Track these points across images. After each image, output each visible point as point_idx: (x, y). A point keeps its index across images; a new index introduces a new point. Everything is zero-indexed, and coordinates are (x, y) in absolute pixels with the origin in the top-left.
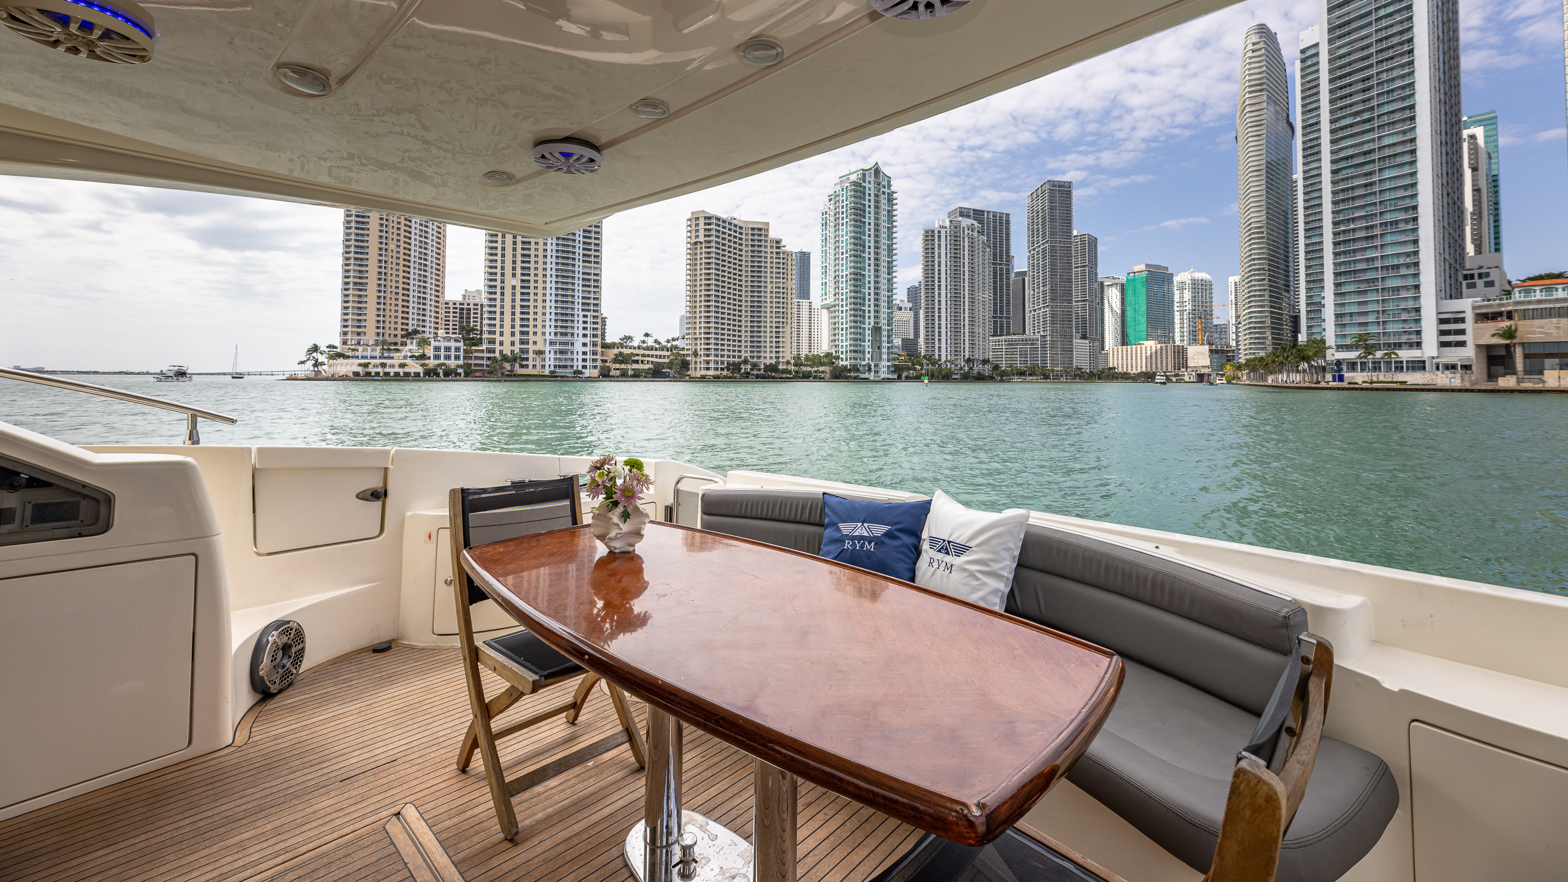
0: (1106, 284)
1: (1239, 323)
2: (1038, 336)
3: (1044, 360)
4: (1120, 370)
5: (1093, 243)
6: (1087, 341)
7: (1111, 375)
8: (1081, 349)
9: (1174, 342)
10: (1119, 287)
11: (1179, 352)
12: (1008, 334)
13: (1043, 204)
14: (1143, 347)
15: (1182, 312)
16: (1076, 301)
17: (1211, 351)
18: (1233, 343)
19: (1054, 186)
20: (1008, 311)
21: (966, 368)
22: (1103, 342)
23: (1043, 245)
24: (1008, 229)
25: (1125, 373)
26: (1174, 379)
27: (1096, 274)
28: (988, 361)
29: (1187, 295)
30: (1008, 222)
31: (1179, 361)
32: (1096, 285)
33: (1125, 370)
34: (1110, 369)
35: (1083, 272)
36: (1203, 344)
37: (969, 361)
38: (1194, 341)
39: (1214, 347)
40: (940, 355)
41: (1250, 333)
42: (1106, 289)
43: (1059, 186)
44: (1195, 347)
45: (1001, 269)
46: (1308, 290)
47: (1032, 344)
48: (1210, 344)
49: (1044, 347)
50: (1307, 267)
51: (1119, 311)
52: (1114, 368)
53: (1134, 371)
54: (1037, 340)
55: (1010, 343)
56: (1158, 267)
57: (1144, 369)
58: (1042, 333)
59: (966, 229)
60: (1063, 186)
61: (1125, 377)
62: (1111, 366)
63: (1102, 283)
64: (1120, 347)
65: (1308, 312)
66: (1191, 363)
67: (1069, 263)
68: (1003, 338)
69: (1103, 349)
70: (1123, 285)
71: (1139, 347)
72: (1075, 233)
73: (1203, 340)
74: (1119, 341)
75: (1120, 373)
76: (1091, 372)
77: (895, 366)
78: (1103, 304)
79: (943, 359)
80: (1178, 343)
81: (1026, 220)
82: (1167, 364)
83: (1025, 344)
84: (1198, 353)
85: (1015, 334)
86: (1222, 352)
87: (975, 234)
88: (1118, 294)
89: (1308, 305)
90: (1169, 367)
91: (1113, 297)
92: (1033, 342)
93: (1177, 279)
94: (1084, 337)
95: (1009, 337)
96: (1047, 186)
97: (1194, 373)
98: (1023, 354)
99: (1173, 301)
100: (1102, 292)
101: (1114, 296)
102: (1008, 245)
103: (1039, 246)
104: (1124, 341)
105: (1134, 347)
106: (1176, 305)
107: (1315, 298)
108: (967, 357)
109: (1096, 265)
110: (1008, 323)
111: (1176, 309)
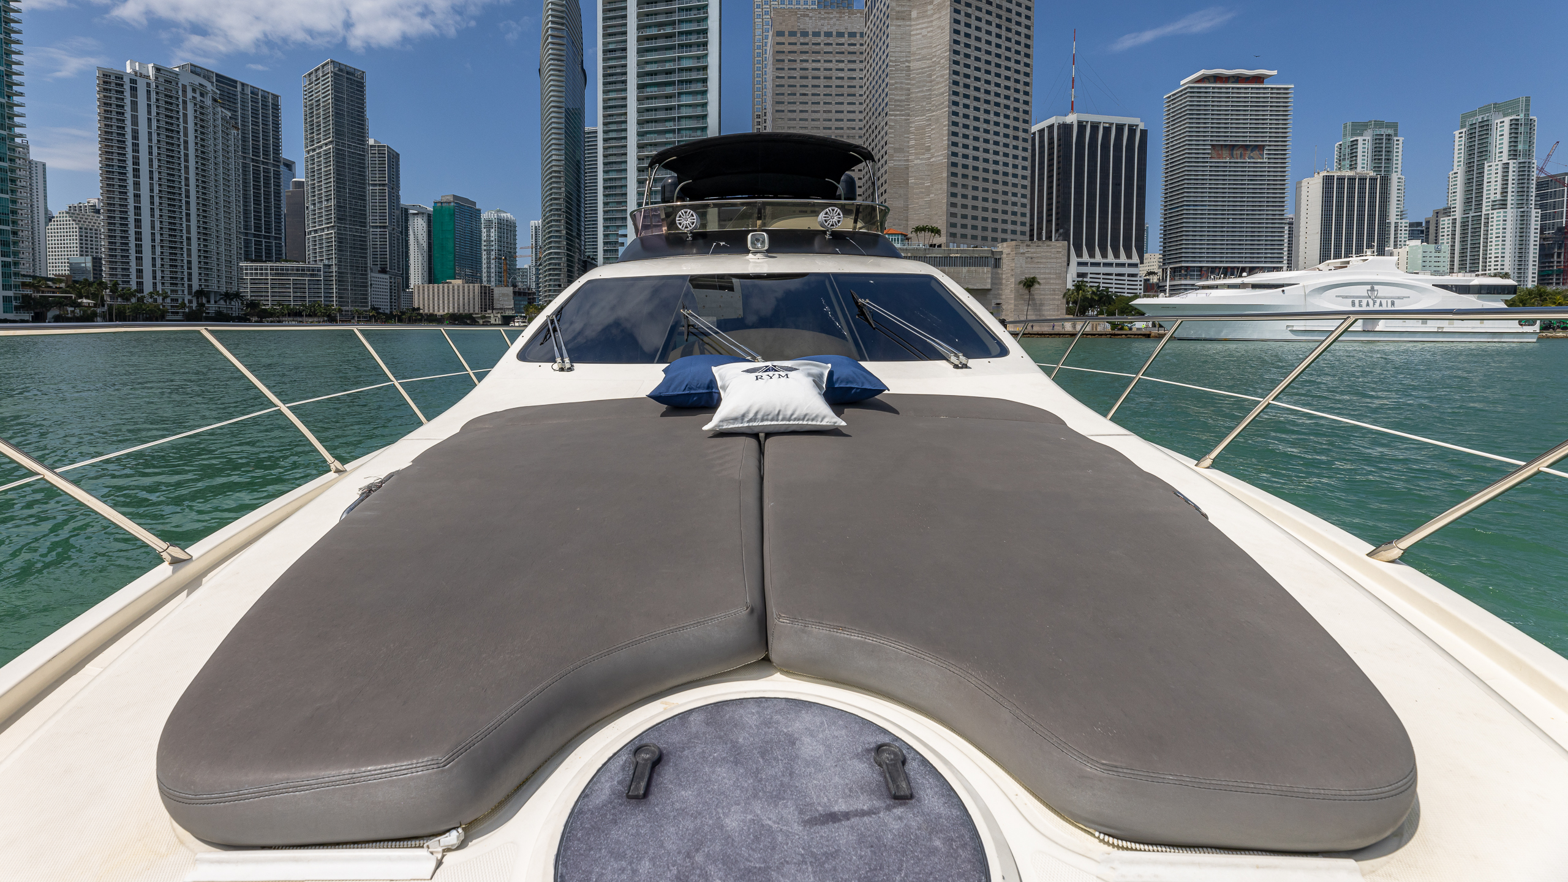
0: (411, 211)
1: (540, 265)
2: (320, 265)
3: (328, 296)
4: (426, 311)
5: (394, 158)
6: (387, 276)
7: (416, 316)
8: (379, 285)
9: (481, 282)
10: (425, 218)
11: (485, 293)
12: (278, 260)
13: (325, 92)
14: (451, 287)
15: (489, 252)
16: (373, 227)
17: (514, 293)
18: (533, 286)
19: (340, 70)
20: (278, 230)
21: (194, 305)
22: (408, 279)
23: (326, 145)
24: (276, 117)
25: (432, 315)
26: (481, 322)
27: (398, 197)
28: (237, 295)
29: (493, 234)
30: (276, 107)
31: (485, 302)
32: (397, 212)
33: (431, 311)
34: (414, 309)
35: (382, 192)
36: (507, 286)
37: (200, 293)
38: (500, 282)
39: (517, 289)
40: (140, 284)
41: (550, 275)
42: (411, 218)
43: (348, 73)
44: (501, 288)
45: (266, 171)
46: (606, 228)
47: (312, 275)
48: (514, 286)
49: (328, 279)
50: (605, 204)
51: (425, 245)
52: (419, 309)
53: (441, 312)
54: (319, 270)
55: (279, 272)
56: (467, 200)
57: (451, 311)
58: (326, 262)
59: (189, 90)
60: (353, 75)
61: (432, 319)
62: (416, 306)
63: (406, 210)
64: (426, 286)
65: (605, 251)
66: (496, 306)
67: (362, 175)
68: (269, 264)
69: (408, 287)
70: (429, 216)
71: (446, 285)
72: (371, 142)
73: (508, 282)
74: (426, 278)
75: (426, 314)
76: (391, 312)
77: (25, 297)
78: (407, 235)
79: (148, 288)
80: (485, 284)
81: (303, 109)
82: (474, 305)
83: (302, 275)
84: (503, 295)
85: (286, 261)
86: (525, 294)
87: (208, 102)
88: (425, 225)
89: (605, 243)
90: (477, 308)
91: (418, 228)
92: (314, 272)
93: (484, 216)
94: (383, 271)
95: (278, 264)
96: (330, 68)
97: (499, 315)
98: (299, 287)
99: (481, 239)
100: (407, 220)
101: (420, 228)
102: (277, 139)
103: (321, 147)
104: (432, 277)
105: (441, 285)
106: (484, 243)
107: (611, 237)
108: (195, 287)
109: (398, 187)
110: (278, 246)
111: (484, 248)
